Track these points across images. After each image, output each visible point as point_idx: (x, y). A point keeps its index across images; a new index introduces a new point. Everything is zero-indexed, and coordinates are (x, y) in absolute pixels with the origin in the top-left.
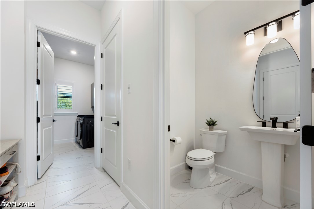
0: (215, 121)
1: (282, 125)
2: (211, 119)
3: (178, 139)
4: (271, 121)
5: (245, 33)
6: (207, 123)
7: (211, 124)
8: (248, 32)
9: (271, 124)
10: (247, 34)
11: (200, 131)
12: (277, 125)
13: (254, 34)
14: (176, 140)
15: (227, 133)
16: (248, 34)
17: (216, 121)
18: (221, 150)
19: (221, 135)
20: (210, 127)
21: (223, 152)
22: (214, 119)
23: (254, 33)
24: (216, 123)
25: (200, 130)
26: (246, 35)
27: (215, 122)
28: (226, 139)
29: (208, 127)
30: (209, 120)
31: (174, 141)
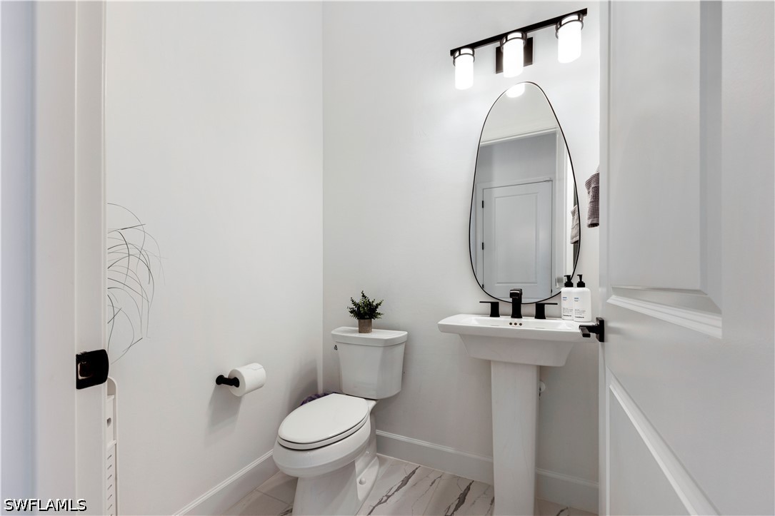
0: (374, 304)
1: (533, 310)
2: (363, 296)
3: (251, 374)
4: (511, 300)
5: (453, 52)
6: (351, 312)
7: (366, 313)
8: (459, 49)
9: (509, 309)
10: (457, 54)
11: (334, 335)
12: (524, 310)
13: (472, 57)
14: (242, 377)
15: (408, 336)
16: (460, 54)
17: (380, 304)
18: (393, 390)
19: (390, 345)
20: (362, 321)
21: (398, 394)
22: (373, 298)
23: (473, 55)
24: (378, 311)
25: (333, 332)
26: (455, 58)
27: (378, 305)
28: (405, 353)
29: (356, 321)
30: (359, 300)
31: (234, 382)
